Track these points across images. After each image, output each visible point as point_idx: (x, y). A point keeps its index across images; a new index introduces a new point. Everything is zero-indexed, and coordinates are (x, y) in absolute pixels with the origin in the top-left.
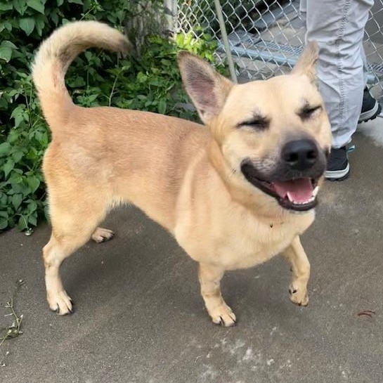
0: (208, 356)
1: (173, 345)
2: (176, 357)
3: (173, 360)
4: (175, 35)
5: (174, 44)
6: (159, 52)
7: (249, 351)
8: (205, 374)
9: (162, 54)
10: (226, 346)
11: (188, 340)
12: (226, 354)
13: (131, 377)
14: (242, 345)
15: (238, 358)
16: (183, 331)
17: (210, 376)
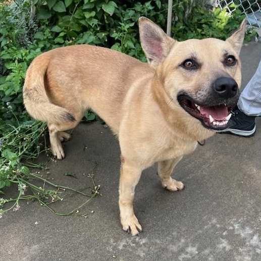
0: (224, 234)
1: (199, 220)
2: (201, 228)
3: (198, 230)
4: (214, 9)
5: (212, 15)
6: (201, 19)
7: (255, 238)
8: (221, 245)
9: (203, 21)
10: (238, 230)
11: (210, 219)
12: (238, 235)
13: (169, 234)
14: (251, 232)
15: (247, 240)
16: (207, 212)
17: (225, 248)
